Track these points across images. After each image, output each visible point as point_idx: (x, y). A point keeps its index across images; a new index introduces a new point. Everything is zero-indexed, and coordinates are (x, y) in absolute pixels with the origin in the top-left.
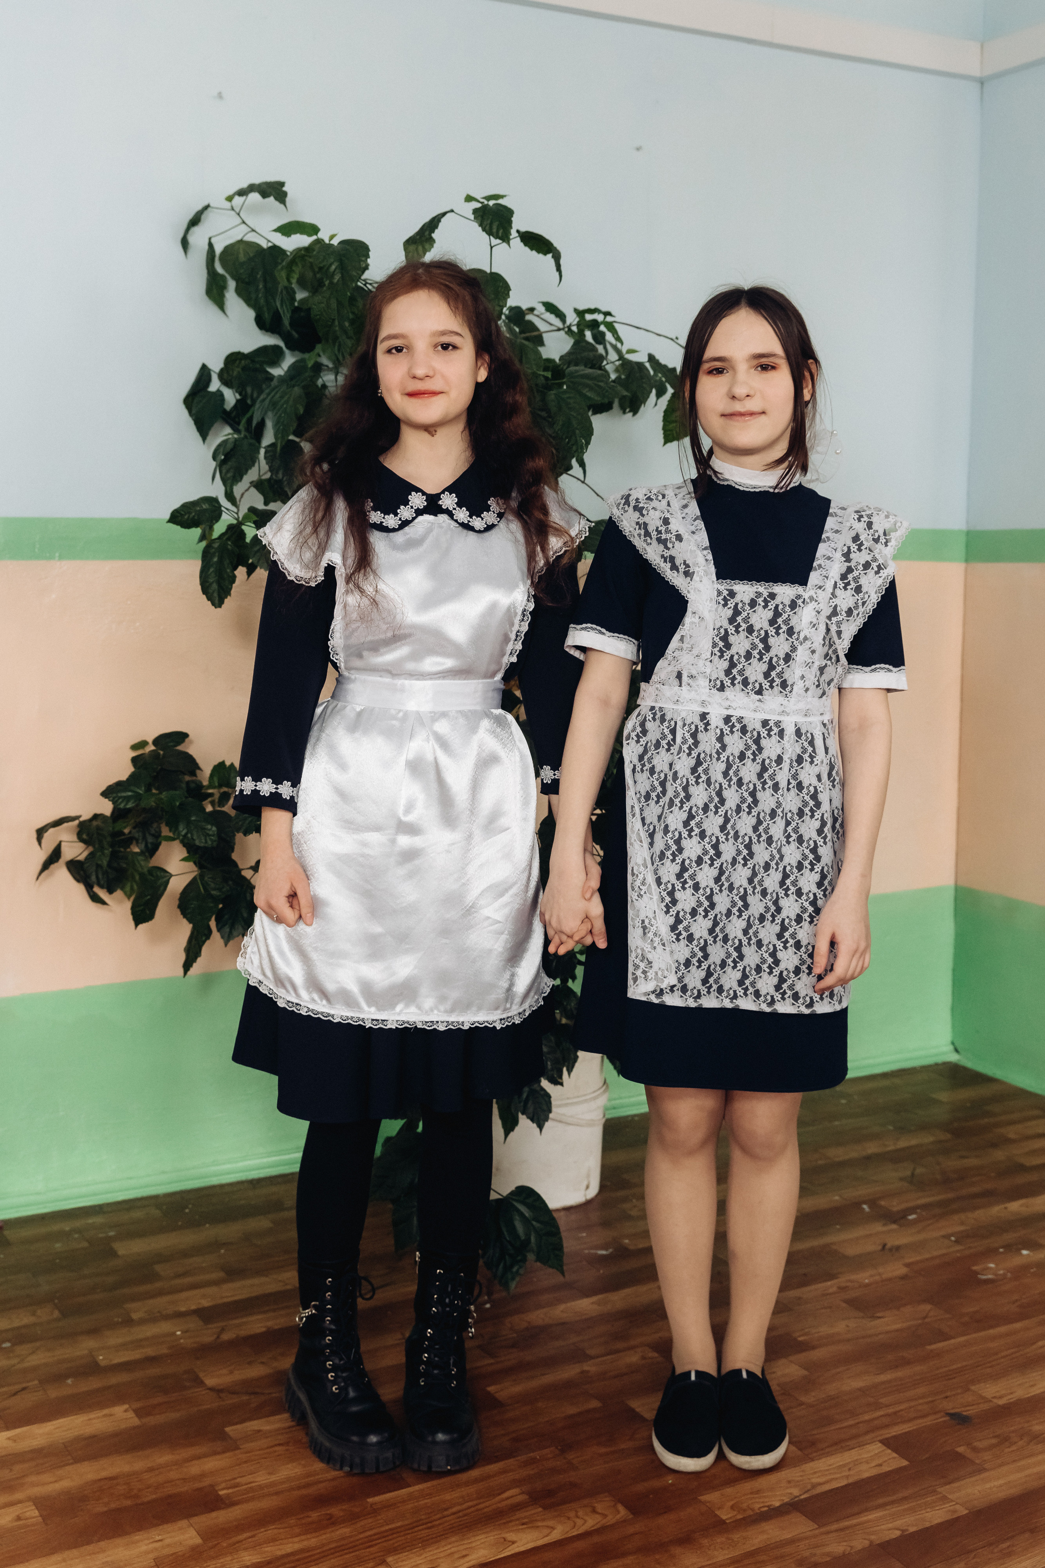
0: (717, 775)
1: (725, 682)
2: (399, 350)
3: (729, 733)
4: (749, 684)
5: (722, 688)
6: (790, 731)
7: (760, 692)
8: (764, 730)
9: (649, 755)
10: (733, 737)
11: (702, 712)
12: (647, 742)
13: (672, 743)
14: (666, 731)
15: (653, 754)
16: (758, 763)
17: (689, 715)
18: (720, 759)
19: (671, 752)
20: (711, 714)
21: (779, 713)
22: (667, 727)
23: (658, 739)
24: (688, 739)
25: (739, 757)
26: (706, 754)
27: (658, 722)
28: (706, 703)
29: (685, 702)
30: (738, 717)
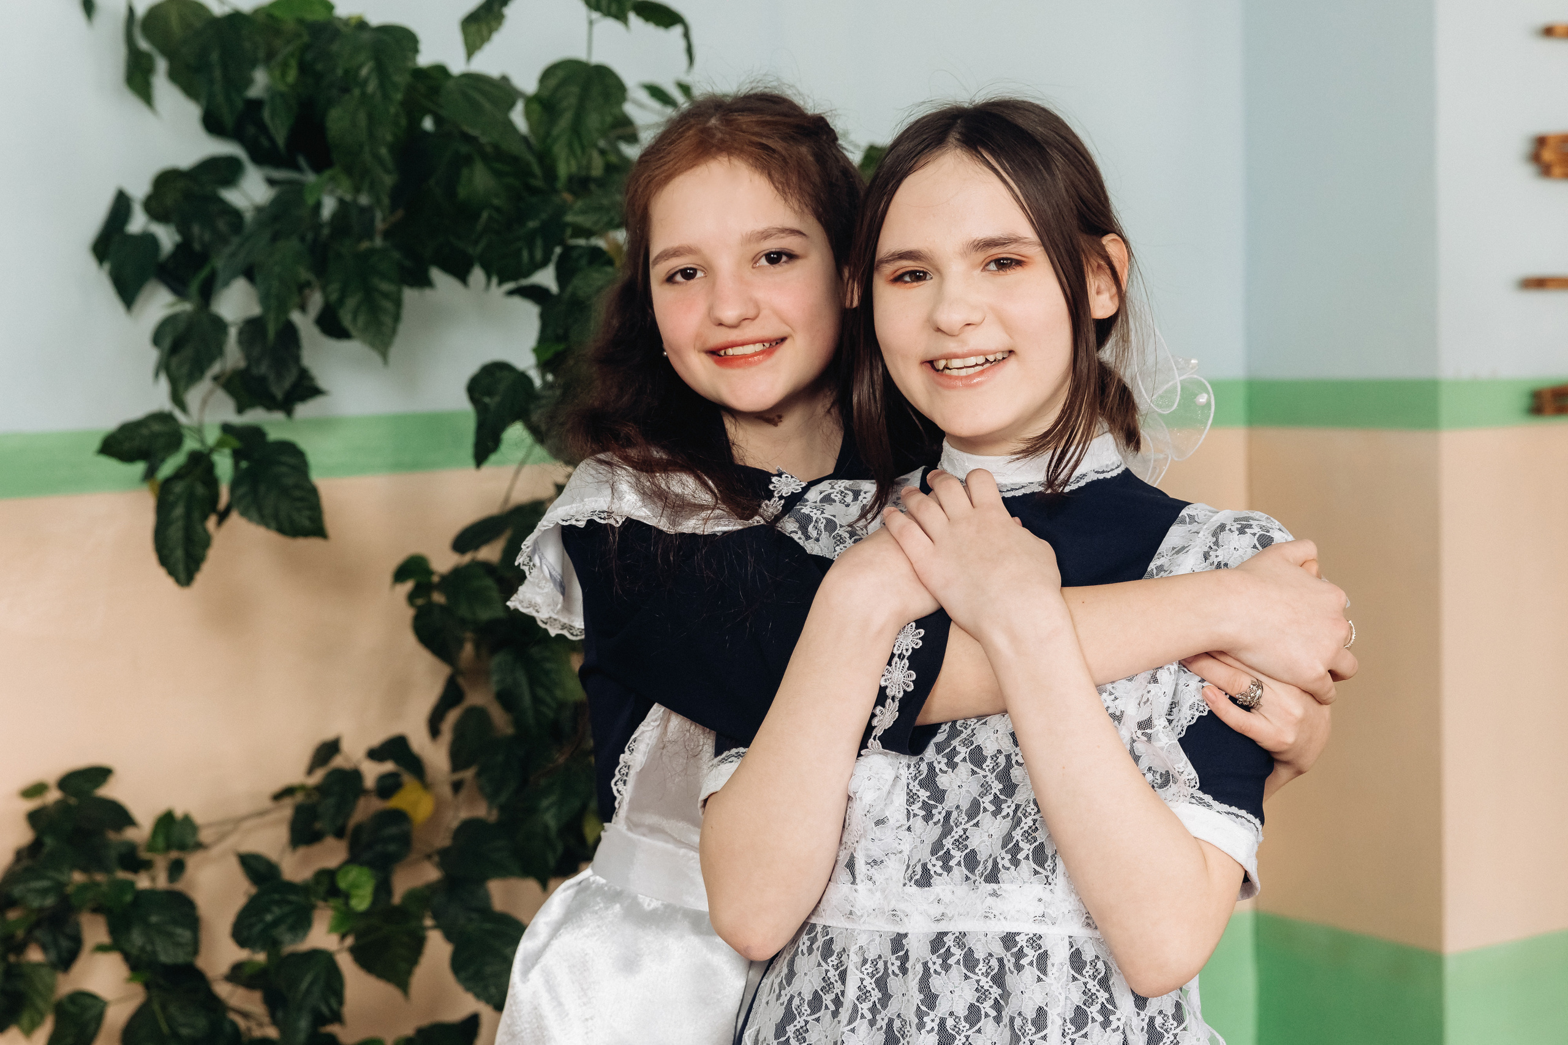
1: (929, 866)
2: (688, 274)
3: (939, 969)
4: (974, 864)
5: (925, 880)
6: (1060, 956)
7: (993, 876)
8: (1009, 956)
9: (797, 1024)
10: (948, 978)
11: (894, 933)
12: (792, 998)
13: (841, 998)
14: (833, 975)
15: (807, 1022)
16: (1005, 1026)
17: (873, 940)
18: (924, 1027)
19: (839, 1019)
20: (909, 936)
21: (1035, 919)
22: (835, 967)
23: (816, 990)
24: (871, 991)
25: (966, 1019)
26: (901, 1020)
27: (817, 955)
28: (898, 913)
29: (866, 915)
30: (957, 934)
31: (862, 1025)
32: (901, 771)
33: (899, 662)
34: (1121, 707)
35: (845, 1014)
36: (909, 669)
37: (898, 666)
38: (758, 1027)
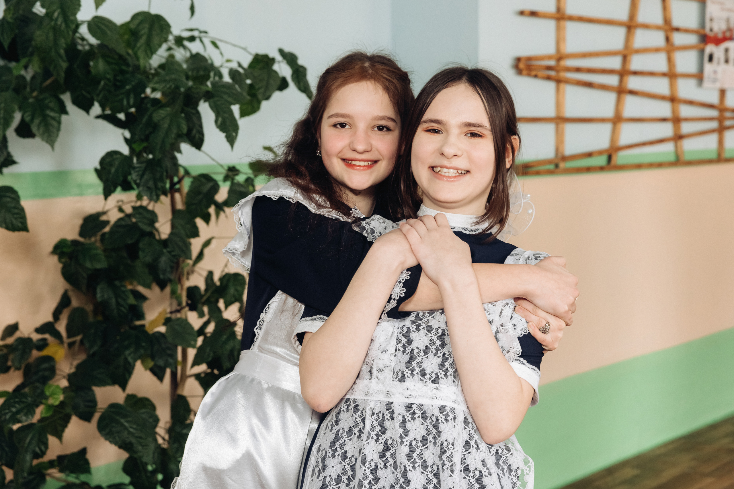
0: (402, 459)
1: (405, 374)
3: (410, 419)
4: (426, 374)
5: (402, 379)
7: (436, 381)
8: (441, 415)
9: (341, 442)
10: (414, 423)
11: (387, 401)
12: (339, 430)
13: (362, 430)
14: (359, 420)
15: (345, 441)
16: (438, 446)
17: (377, 405)
18: (403, 443)
19: (361, 439)
20: (394, 403)
21: (453, 401)
22: (360, 417)
23: (350, 427)
24: (376, 426)
25: (421, 442)
26: (392, 440)
27: (351, 412)
28: (390, 393)
29: (374, 393)
30: (418, 405)
31: (372, 442)
32: (395, 330)
33: (398, 284)
34: (492, 318)
35: (364, 437)
36: (403, 287)
37: (398, 286)
38: (319, 444)
